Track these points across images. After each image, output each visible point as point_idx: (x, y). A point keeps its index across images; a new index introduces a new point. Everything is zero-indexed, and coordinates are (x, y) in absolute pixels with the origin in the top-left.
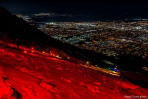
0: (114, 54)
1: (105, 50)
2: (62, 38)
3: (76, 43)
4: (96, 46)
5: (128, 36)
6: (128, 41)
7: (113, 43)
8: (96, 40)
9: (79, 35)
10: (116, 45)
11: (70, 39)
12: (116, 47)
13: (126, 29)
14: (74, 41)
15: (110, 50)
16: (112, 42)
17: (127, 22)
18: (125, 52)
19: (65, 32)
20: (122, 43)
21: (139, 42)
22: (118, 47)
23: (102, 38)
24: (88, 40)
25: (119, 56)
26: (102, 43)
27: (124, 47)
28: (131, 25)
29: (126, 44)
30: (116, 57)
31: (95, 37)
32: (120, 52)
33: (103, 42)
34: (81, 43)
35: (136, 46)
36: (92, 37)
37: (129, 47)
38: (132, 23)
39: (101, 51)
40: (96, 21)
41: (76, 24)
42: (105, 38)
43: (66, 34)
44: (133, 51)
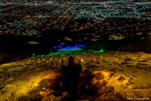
0: (35, 33)
5: (44, 12)
6: (45, 17)
7: (30, 21)
12: (35, 24)
18: (44, 28)
21: (55, 16)
25: (41, 34)
26: (18, 24)
27: (43, 23)
29: (44, 20)
30: (38, 35)
33: (20, 22)
35: (53, 20)
36: (4, 18)
37: (48, 22)
39: (20, 32)
42: (21, 17)
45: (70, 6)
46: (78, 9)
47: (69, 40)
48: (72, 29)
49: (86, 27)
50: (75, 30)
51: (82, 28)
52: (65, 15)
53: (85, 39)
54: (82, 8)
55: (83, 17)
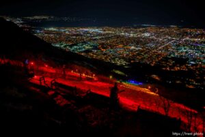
0: (124, 63)
1: (114, 59)
2: (65, 46)
3: (82, 52)
4: (105, 54)
5: (137, 44)
6: (137, 49)
8: (104, 48)
9: (85, 43)
10: (125, 53)
11: (75, 47)
12: (125, 55)
13: (135, 36)
14: (79, 49)
15: (120, 59)
16: (121, 50)
17: (135, 28)
18: (133, 60)
19: (68, 39)
20: (132, 51)
21: (148, 49)
22: (127, 55)
23: (110, 46)
24: (95, 48)
26: (110, 51)
27: (134, 55)
28: (140, 31)
29: (135, 52)
30: (126, 65)
31: (103, 44)
32: (129, 60)
33: (112, 50)
34: (87, 51)
35: (145, 54)
36: (100, 44)
37: (138, 54)
38: (141, 29)
39: (110, 59)
40: (104, 26)
41: (81, 29)
42: (114, 46)
43: (70, 41)
44: (142, 59)
45: (169, 40)
46: (178, 46)
47: (157, 78)
48: (164, 67)
49: (184, 68)
50: (168, 69)
51: (177, 68)
52: (160, 50)
53: (178, 82)
54: (184, 46)
55: (182, 56)
